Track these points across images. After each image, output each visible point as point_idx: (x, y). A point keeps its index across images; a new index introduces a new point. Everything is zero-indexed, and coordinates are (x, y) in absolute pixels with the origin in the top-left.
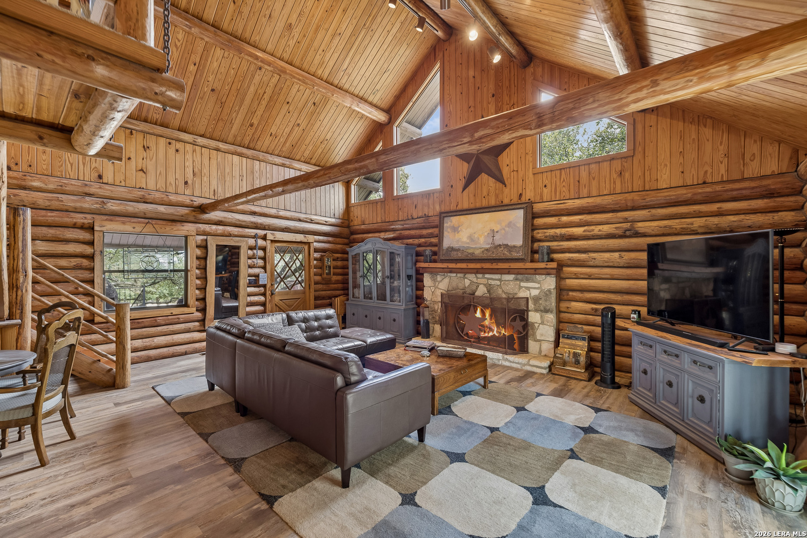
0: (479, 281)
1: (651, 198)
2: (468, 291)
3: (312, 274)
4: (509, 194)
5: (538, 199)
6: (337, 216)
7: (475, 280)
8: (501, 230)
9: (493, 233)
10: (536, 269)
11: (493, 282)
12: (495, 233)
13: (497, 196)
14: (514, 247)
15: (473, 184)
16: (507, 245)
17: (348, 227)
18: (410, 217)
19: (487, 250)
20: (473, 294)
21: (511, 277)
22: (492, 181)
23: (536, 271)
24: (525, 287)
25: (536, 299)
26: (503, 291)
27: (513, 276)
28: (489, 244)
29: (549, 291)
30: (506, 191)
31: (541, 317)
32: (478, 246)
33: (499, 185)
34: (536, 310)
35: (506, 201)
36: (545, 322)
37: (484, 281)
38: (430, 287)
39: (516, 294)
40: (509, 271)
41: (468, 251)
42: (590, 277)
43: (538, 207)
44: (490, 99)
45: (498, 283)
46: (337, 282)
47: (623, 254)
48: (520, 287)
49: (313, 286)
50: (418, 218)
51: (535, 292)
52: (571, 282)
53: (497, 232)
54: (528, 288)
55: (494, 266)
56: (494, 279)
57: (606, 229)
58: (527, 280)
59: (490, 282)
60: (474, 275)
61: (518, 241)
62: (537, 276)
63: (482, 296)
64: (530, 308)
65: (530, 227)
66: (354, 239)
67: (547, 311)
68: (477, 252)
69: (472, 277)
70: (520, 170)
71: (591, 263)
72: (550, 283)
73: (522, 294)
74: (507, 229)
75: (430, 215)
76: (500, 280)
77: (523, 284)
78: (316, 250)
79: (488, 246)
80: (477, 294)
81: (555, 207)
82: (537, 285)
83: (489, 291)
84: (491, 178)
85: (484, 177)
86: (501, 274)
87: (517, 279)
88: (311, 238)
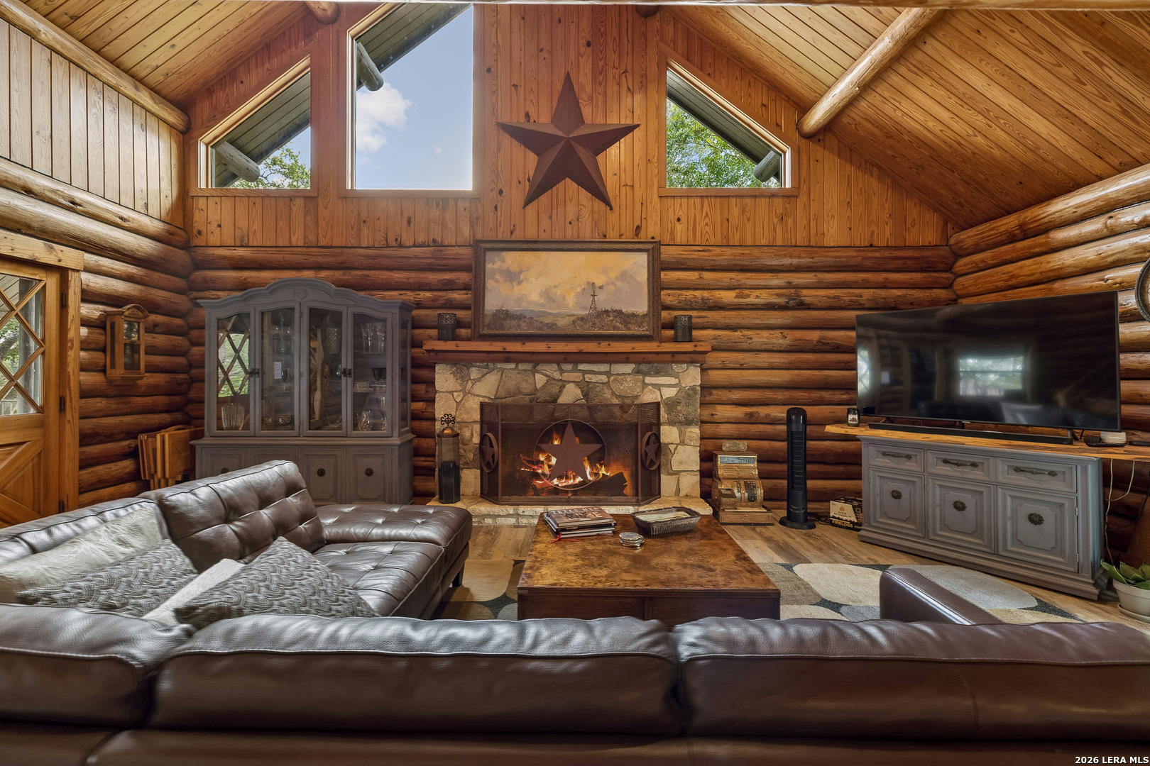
0: (566, 376)
2: (542, 396)
3: (72, 366)
4: (618, 224)
5: (666, 240)
6: (154, 210)
7: (557, 375)
8: (608, 284)
9: (593, 289)
10: (673, 354)
11: (594, 378)
12: (597, 290)
13: (595, 224)
14: (634, 315)
15: (547, 194)
16: (619, 313)
17: (187, 246)
18: (392, 242)
19: (582, 319)
20: (555, 400)
21: (629, 368)
22: (585, 196)
23: (675, 357)
24: (653, 385)
25: (672, 404)
26: (613, 393)
27: (633, 366)
28: (585, 309)
29: (693, 388)
30: (613, 218)
31: (681, 432)
32: (563, 311)
33: (599, 205)
34: (671, 423)
35: (613, 236)
36: (687, 441)
37: (576, 376)
38: (452, 392)
39: (637, 397)
40: (626, 358)
41: (541, 319)
42: (742, 367)
43: (668, 253)
44: (583, 49)
45: (604, 378)
46: (153, 391)
47: (786, 332)
48: (645, 385)
49: (74, 403)
50: (414, 246)
51: (669, 393)
52: (718, 376)
53: (601, 288)
54: (658, 386)
55: (604, 347)
56: (596, 374)
57: (764, 297)
58: (658, 373)
59: (588, 377)
60: (555, 366)
61: (641, 307)
62: (674, 366)
63: (574, 404)
64: (662, 420)
65: (656, 286)
66: (205, 280)
67: (689, 423)
68: (562, 322)
69: (552, 370)
70: (637, 186)
71: (745, 346)
72: (692, 377)
73: (649, 397)
74: (619, 284)
75: (446, 243)
76: (608, 374)
77: (648, 380)
78: (88, 296)
79: (584, 313)
80: (560, 401)
81: (695, 255)
82: (673, 381)
83: (586, 395)
84: (582, 191)
85: (569, 186)
86: (611, 363)
87: (637, 372)
88: (70, 257)
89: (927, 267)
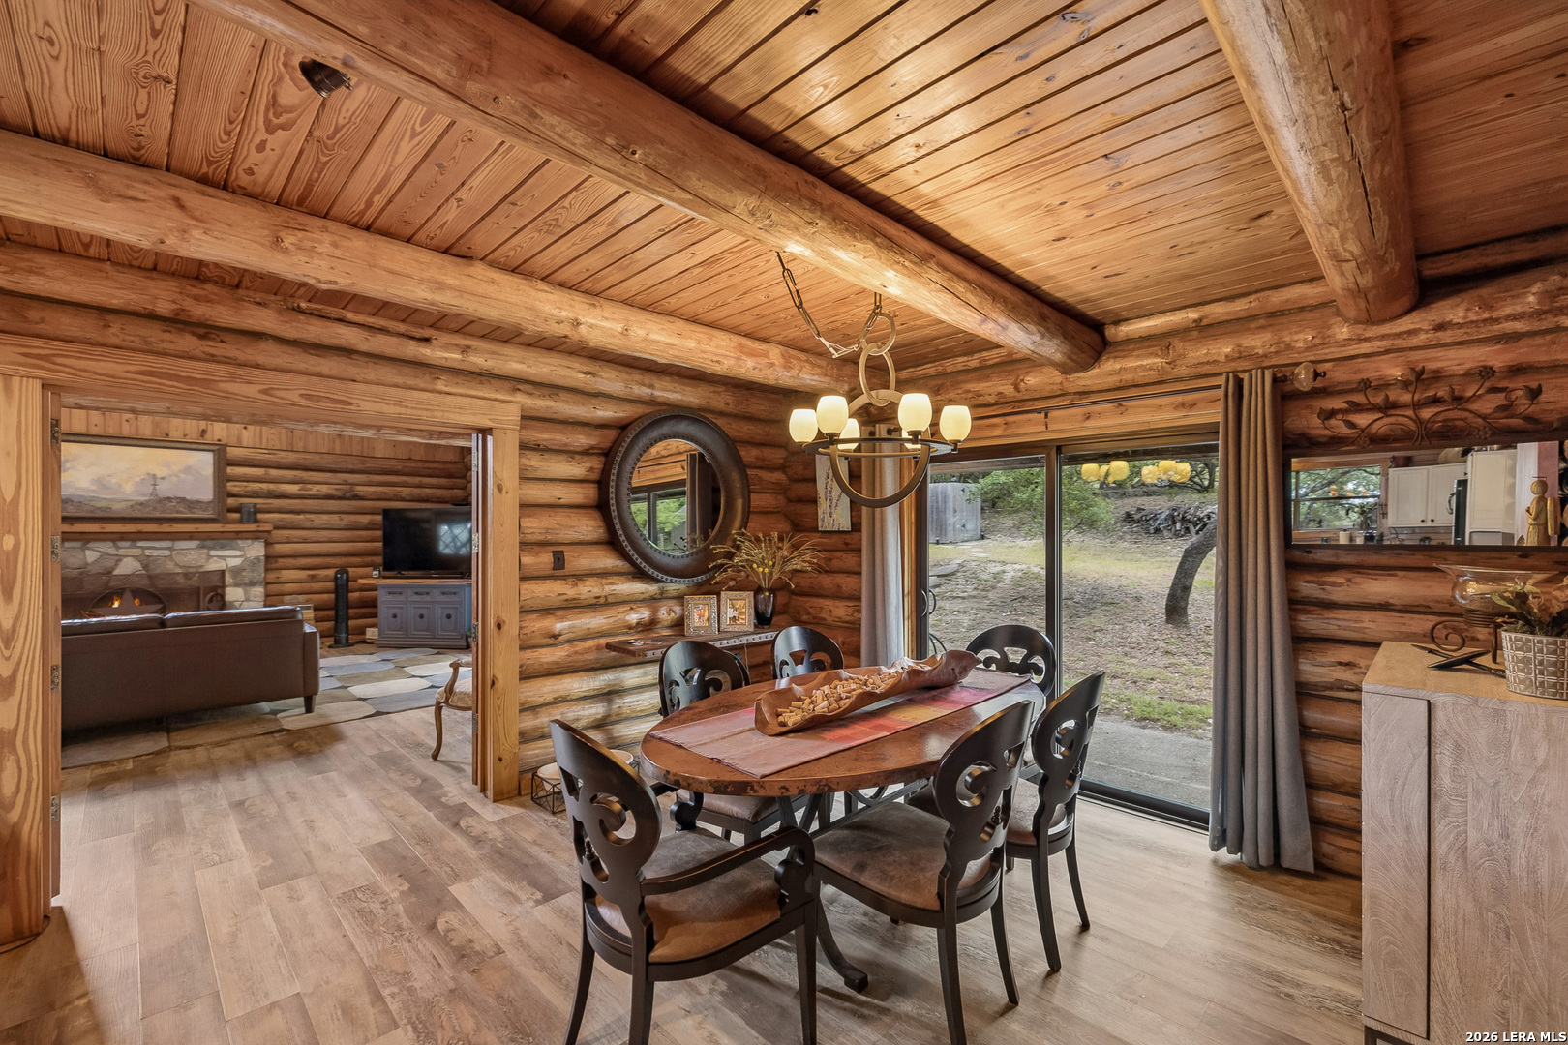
0: (122, 552)
1: (370, 464)
2: (94, 570)
4: (181, 428)
5: (233, 441)
7: (112, 551)
8: (171, 476)
9: (154, 479)
10: (238, 533)
11: (155, 553)
12: (159, 481)
13: (157, 426)
14: (198, 502)
16: (183, 500)
19: (141, 504)
20: (110, 572)
21: (193, 544)
23: (239, 536)
24: (218, 557)
25: (237, 571)
26: (177, 565)
27: (197, 542)
28: (145, 495)
29: (258, 559)
31: (246, 592)
32: (119, 496)
34: (236, 585)
35: (176, 435)
36: (251, 598)
37: (137, 552)
39: (202, 566)
40: (190, 536)
41: (93, 503)
42: (305, 541)
43: (233, 452)
45: (167, 553)
47: (343, 516)
48: (210, 557)
51: (237, 562)
52: (280, 548)
53: (163, 478)
54: (223, 558)
55: (166, 528)
56: (158, 550)
57: (325, 489)
58: (223, 547)
59: (148, 552)
60: (110, 544)
61: (207, 494)
62: (239, 542)
63: (132, 574)
64: (227, 583)
65: (221, 478)
67: (253, 584)
68: (117, 507)
69: (107, 547)
71: (308, 525)
72: (257, 550)
73: (214, 565)
74: (183, 476)
76: (171, 549)
77: (213, 553)
79: (143, 499)
80: (116, 572)
81: (262, 457)
82: (238, 553)
83: (146, 567)
86: (173, 540)
87: (203, 547)
89: (450, 476)
